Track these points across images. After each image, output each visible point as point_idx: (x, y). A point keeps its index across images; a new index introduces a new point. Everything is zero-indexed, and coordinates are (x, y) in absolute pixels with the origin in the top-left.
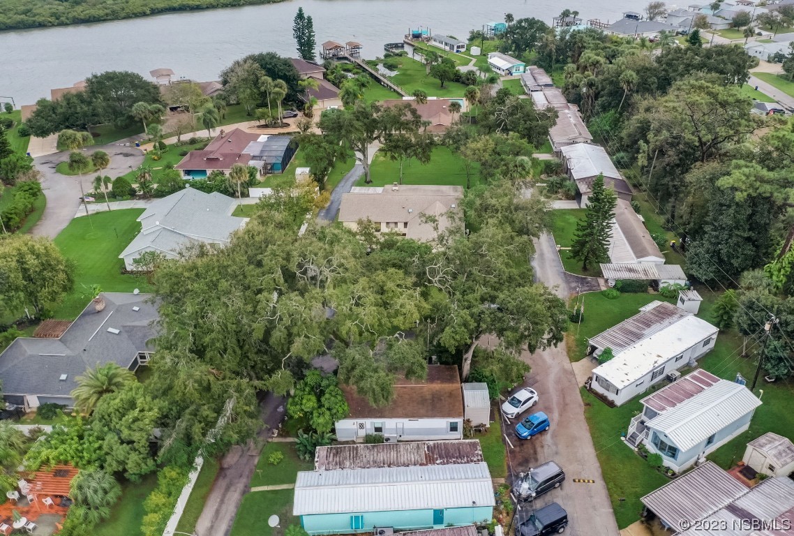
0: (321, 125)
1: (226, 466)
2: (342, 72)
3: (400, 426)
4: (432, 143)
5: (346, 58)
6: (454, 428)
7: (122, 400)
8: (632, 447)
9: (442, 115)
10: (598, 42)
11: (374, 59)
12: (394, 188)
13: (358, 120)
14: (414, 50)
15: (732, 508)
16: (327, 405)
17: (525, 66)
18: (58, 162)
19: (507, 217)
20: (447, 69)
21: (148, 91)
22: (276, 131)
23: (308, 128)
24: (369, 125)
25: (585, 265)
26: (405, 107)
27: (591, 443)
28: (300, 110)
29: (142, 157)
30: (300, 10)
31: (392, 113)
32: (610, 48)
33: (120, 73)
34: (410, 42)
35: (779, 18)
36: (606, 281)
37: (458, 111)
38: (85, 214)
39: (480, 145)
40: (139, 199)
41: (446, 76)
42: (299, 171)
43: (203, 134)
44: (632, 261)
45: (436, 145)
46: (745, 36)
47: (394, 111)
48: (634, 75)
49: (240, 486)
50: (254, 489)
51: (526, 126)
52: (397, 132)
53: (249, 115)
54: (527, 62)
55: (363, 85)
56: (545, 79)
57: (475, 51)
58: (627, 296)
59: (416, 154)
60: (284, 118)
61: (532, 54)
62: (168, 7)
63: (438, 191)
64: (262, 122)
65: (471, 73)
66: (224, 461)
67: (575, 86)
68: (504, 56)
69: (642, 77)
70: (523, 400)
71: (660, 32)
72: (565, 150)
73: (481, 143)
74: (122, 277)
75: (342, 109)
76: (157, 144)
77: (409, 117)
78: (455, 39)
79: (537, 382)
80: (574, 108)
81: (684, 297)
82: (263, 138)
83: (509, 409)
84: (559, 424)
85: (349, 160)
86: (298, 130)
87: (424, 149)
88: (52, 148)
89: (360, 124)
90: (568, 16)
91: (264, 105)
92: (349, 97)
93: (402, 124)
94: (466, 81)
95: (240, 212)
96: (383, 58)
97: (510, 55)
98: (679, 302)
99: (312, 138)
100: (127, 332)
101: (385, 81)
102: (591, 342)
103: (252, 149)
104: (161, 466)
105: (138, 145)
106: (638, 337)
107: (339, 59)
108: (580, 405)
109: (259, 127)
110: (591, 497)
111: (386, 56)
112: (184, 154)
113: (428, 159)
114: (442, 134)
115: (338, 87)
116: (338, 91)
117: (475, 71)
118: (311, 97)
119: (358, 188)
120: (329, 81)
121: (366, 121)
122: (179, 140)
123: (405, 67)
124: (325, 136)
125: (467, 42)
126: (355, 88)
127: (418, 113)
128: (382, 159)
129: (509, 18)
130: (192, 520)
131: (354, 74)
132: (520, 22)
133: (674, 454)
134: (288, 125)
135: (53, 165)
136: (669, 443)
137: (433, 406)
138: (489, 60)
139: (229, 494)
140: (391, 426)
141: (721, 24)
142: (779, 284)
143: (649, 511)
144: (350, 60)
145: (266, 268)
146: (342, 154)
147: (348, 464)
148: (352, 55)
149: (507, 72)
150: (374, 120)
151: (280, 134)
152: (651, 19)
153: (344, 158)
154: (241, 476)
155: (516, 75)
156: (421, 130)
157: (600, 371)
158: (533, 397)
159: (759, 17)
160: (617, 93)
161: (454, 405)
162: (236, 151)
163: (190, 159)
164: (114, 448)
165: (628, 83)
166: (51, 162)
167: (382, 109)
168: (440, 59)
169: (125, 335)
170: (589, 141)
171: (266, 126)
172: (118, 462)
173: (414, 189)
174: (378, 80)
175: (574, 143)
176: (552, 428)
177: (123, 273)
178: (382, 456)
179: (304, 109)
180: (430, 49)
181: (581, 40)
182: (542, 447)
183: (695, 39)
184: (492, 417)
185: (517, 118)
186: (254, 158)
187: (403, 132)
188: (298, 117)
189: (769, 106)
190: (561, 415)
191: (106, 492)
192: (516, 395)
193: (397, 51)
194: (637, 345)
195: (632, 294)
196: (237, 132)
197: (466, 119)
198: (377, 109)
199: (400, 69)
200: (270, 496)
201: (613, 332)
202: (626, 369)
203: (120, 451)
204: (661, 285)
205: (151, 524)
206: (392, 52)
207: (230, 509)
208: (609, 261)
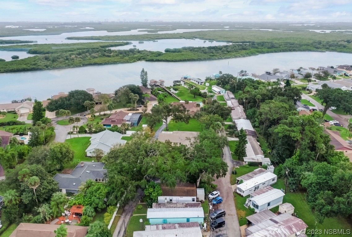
0: (152, 110)
1: (125, 209)
2: (158, 91)
3: (177, 199)
4: (190, 117)
5: (158, 86)
6: (193, 200)
7: (96, 188)
8: (247, 207)
9: (194, 108)
10: (252, 83)
11: (169, 86)
12: (176, 132)
13: (164, 109)
14: (185, 83)
15: (271, 220)
16: (156, 191)
17: (226, 91)
18: (57, 121)
19: (213, 141)
20: (196, 91)
21: (89, 97)
22: (135, 112)
23: (146, 111)
24: (168, 111)
25: (239, 157)
26: (181, 105)
27: (235, 206)
28: (142, 105)
29: (87, 120)
30: (143, 69)
31: (176, 107)
32: (256, 85)
33: (80, 90)
34: (183, 80)
35: (322, 75)
36: (246, 162)
37: (199, 107)
38: (70, 138)
39: (204, 118)
40: (88, 134)
41: (196, 94)
42: (143, 126)
43: (108, 112)
44: (254, 156)
45: (191, 118)
46: (308, 82)
47: (177, 106)
48: (260, 96)
49: (130, 214)
50: (134, 215)
51: (221, 112)
52: (178, 114)
53: (124, 106)
54: (226, 89)
55: (166, 96)
56: (232, 96)
57: (207, 84)
58: (251, 167)
59: (184, 121)
60: (137, 107)
61: (228, 87)
62: (89, 63)
63: (191, 133)
64: (129, 109)
65: (205, 93)
66: (124, 208)
67: (242, 99)
68: (218, 87)
69: (263, 97)
70: (215, 194)
71: (277, 79)
72: (236, 121)
73: (205, 117)
74: (86, 158)
75: (158, 105)
76: (93, 115)
77: (182, 108)
78: (200, 80)
79: (220, 190)
80: (241, 107)
81: (269, 167)
82: (130, 114)
83: (211, 196)
84: (226, 201)
85: (161, 122)
86: (143, 112)
87: (187, 119)
88: (54, 116)
89: (165, 110)
90: (243, 72)
91: (130, 103)
92: (160, 101)
93: (180, 111)
94: (204, 96)
95: (123, 138)
96: (173, 86)
97: (220, 87)
98: (268, 169)
99: (149, 115)
100: (92, 172)
101: (174, 95)
102: (237, 179)
103: (126, 118)
104: (108, 206)
105: (85, 116)
106: (252, 177)
107: (156, 86)
108: (233, 197)
109: (128, 110)
110: (233, 219)
111: (174, 85)
112: (102, 119)
113: (188, 122)
114: (193, 114)
115: (156, 97)
116: (157, 98)
117: (207, 92)
118: (147, 100)
119: (164, 132)
120: (153, 94)
121: (167, 109)
122: (100, 114)
123: (181, 90)
124: (153, 114)
125: (205, 81)
126: (163, 97)
127: (185, 107)
128: (172, 122)
129: (221, 72)
130: (116, 222)
131: (162, 92)
132: (224, 75)
133: (258, 208)
134: (138, 110)
135: (56, 122)
136: (256, 204)
137: (188, 194)
138: (212, 88)
139: (127, 217)
140: (175, 199)
141: (301, 77)
142: (296, 163)
143: (248, 221)
144: (160, 87)
145: (141, 150)
146: (159, 120)
147: (162, 207)
148: (161, 85)
149: (219, 93)
150: (170, 109)
151: (136, 113)
152: (274, 74)
153: (159, 122)
154: (130, 212)
155: (222, 94)
156: (186, 113)
157: (239, 186)
158: (218, 193)
159: (315, 75)
160: (255, 102)
161: (194, 194)
162: (121, 118)
163: (106, 121)
164: (95, 200)
165: (258, 99)
166: (54, 121)
167: (173, 106)
168: (194, 87)
169: (91, 173)
170: (245, 118)
171: (130, 110)
172: (96, 204)
173: (183, 133)
174: (171, 95)
175: (240, 119)
176: (223, 202)
177: (86, 157)
178: (172, 206)
179: (144, 104)
180: (191, 83)
181: (246, 82)
182: (220, 206)
183: (288, 83)
184: (205, 198)
185: (218, 110)
186: (127, 121)
187: (180, 113)
188: (142, 107)
189: (311, 108)
190: (226, 199)
191: (92, 213)
192: (213, 193)
193: (178, 84)
194: (251, 180)
195: (253, 167)
196: (121, 112)
197: (202, 109)
198: (171, 106)
199: (179, 90)
200: (139, 217)
201: (245, 176)
202: (247, 186)
203: (97, 201)
204: (263, 164)
205: (106, 220)
206: (176, 84)
207: (127, 220)
208: (247, 156)
